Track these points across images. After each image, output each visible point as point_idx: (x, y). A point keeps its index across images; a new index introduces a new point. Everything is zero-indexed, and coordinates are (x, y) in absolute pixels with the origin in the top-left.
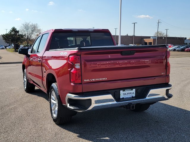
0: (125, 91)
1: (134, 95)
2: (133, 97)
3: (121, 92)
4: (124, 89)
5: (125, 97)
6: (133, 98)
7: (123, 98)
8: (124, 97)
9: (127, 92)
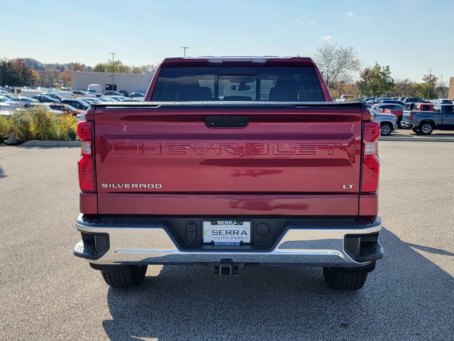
0: (216, 224)
1: (247, 239)
2: (242, 243)
3: (207, 226)
4: (214, 218)
5: (218, 239)
6: (242, 246)
7: (212, 243)
8: (216, 241)
9: (224, 226)
